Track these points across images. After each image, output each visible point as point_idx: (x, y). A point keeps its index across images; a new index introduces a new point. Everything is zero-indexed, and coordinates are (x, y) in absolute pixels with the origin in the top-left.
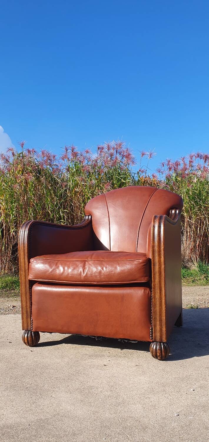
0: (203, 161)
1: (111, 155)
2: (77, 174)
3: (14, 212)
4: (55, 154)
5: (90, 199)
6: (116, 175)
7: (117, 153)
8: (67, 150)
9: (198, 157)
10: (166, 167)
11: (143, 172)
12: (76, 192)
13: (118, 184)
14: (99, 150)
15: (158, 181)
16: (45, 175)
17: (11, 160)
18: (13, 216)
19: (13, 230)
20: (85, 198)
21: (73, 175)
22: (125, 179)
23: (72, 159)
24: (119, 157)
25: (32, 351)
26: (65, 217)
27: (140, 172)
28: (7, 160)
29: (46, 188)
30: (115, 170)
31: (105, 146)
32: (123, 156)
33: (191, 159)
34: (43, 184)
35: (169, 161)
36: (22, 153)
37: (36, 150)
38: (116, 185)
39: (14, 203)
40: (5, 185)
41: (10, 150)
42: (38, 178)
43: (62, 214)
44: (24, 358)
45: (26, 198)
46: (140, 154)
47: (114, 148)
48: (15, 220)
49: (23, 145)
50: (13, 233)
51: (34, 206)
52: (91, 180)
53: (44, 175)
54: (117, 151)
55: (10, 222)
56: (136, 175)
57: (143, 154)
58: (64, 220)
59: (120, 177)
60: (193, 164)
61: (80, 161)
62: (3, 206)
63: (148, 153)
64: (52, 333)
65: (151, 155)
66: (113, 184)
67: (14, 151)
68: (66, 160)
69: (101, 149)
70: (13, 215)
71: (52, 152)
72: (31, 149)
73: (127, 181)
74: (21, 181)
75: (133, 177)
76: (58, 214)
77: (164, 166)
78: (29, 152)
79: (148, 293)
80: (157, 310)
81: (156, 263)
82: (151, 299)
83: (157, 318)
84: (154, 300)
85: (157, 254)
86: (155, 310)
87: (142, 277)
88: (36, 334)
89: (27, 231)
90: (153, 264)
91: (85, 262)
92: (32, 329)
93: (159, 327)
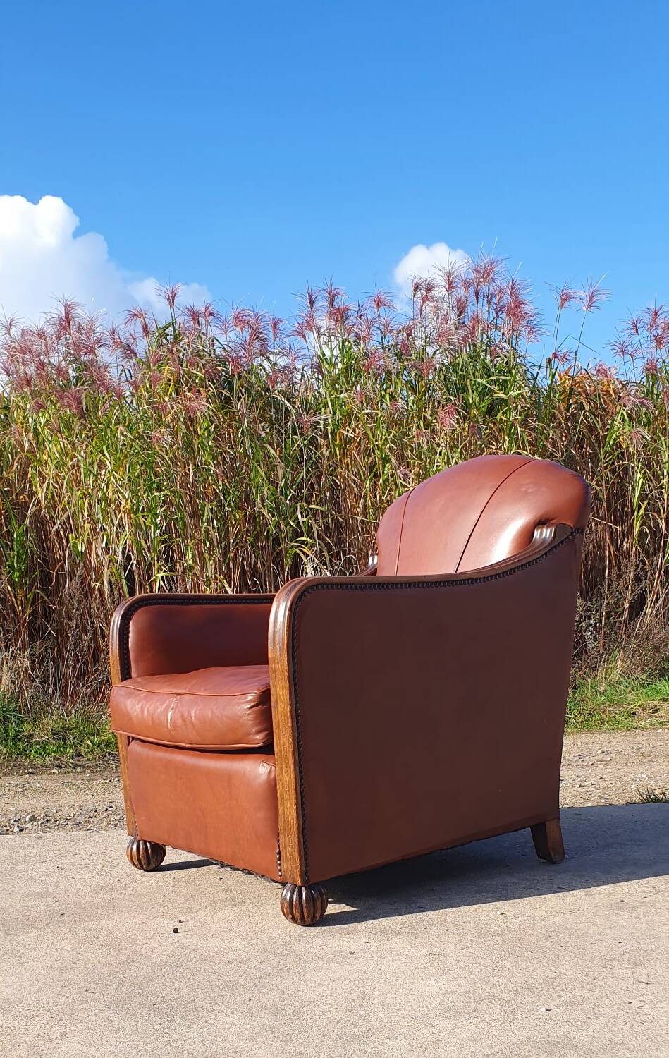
1: (461, 309)
2: (346, 379)
3: (159, 518)
4: (278, 316)
5: (389, 461)
6: (477, 374)
7: (477, 298)
8: (312, 302)
11: (565, 358)
12: (347, 440)
13: (482, 404)
15: (621, 382)
16: (248, 391)
17: (141, 347)
18: (158, 532)
19: (159, 575)
20: (375, 458)
21: (334, 385)
22: (505, 386)
23: (329, 329)
24: (486, 313)
25: (180, 921)
26: (315, 527)
27: (557, 360)
28: (129, 348)
29: (253, 435)
30: (473, 357)
32: (499, 309)
34: (241, 422)
35: (656, 315)
36: (172, 323)
37: (214, 308)
38: (475, 411)
39: (159, 490)
40: (129, 435)
41: (135, 315)
42: (226, 403)
43: (305, 519)
44: (158, 938)
45: (191, 471)
47: (467, 284)
48: (165, 541)
49: (173, 297)
50: (162, 582)
51: (217, 496)
52: (393, 398)
53: (243, 390)
54: (477, 293)
55: (149, 550)
56: (542, 372)
57: (565, 298)
58: (311, 538)
59: (491, 383)
61: (358, 336)
62: (127, 500)
63: (583, 294)
64: (176, 847)
65: (591, 299)
66: (466, 407)
67: (147, 320)
68: (311, 335)
69: (423, 290)
70: (156, 527)
71: (268, 311)
72: (200, 308)
73: (513, 394)
74: (175, 419)
75: (535, 378)
76: (293, 518)
77: (637, 330)
78: (195, 316)
79: (270, 772)
80: (284, 811)
81: (277, 701)
82: (276, 785)
83: (285, 829)
84: (278, 787)
85: (277, 679)
86: (281, 809)
87: (250, 734)
88: (149, 846)
89: (119, 621)
90: (272, 704)
91: (179, 697)
92: (138, 835)
93: (288, 849)
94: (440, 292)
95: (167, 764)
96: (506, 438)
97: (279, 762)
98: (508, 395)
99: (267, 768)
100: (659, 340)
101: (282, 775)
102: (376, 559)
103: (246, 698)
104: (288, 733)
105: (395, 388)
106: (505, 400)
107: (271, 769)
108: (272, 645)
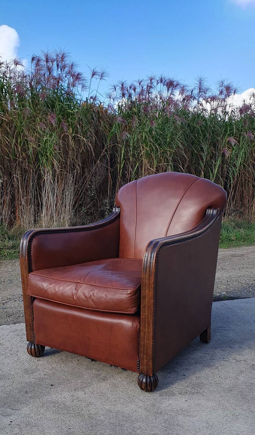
0: (165, 88)
9: (161, 82)
10: (119, 92)
14: (34, 62)
33: (151, 83)
46: (91, 73)
47: (53, 61)
54: (58, 65)
57: (94, 74)
60: (152, 90)
69: (36, 61)
77: (115, 89)
80: (144, 344)
81: (145, 297)
82: (140, 332)
83: (144, 352)
84: (142, 333)
85: (147, 287)
86: (143, 343)
87: (129, 308)
88: (40, 347)
89: (26, 243)
90: (142, 297)
91: (78, 284)
92: (35, 342)
93: (145, 361)
94: (43, 63)
96: (71, 128)
97: (144, 323)
98: (73, 112)
99: (135, 324)
100: (123, 95)
101: (145, 329)
102: (117, 210)
103: (128, 292)
104: (151, 311)
105: (25, 102)
106: (71, 113)
107: (137, 325)
108: (145, 271)
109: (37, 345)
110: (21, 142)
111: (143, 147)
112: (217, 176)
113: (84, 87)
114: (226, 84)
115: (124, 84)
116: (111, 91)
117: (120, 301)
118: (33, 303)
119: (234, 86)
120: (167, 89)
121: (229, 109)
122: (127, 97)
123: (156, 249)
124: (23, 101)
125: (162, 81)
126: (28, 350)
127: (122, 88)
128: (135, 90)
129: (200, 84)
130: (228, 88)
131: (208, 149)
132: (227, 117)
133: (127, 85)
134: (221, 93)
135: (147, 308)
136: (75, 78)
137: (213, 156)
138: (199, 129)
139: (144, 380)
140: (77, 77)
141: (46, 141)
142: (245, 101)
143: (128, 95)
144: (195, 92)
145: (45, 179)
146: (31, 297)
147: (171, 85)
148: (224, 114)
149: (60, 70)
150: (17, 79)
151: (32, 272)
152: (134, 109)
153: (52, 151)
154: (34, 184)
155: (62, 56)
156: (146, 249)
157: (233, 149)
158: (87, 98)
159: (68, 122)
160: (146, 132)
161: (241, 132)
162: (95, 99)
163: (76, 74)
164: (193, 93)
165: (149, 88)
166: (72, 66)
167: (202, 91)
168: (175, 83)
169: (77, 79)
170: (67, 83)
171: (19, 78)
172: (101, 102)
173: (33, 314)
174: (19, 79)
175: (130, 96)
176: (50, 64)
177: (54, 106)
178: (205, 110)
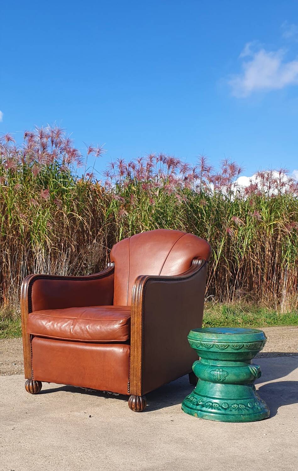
0: (166, 166)
1: (44, 146)
6: (53, 178)
7: (53, 144)
9: (161, 160)
10: (117, 170)
13: (56, 191)
14: (27, 138)
22: (66, 185)
31: (37, 133)
33: (151, 161)
35: (121, 162)
38: (54, 193)
46: (87, 150)
47: (48, 137)
54: (52, 142)
57: (91, 151)
59: (59, 181)
60: (152, 168)
63: (96, 150)
64: (50, 382)
65: (99, 152)
69: (29, 136)
73: (70, 188)
77: (113, 167)
79: (127, 351)
80: (134, 367)
81: (134, 323)
82: (130, 356)
83: (133, 374)
84: (131, 357)
85: (136, 315)
86: (132, 366)
87: (121, 336)
88: (37, 383)
89: (27, 285)
90: (131, 324)
91: (75, 320)
92: (33, 379)
93: (135, 382)
94: (37, 139)
95: (64, 349)
96: (66, 206)
97: (133, 347)
98: (68, 188)
99: (126, 350)
100: (122, 173)
101: (134, 353)
102: (112, 264)
103: (120, 322)
104: (139, 336)
105: (16, 178)
106: (66, 190)
107: (127, 350)
108: (134, 301)
109: (35, 381)
110: (11, 219)
111: (143, 227)
112: (221, 256)
113: (80, 163)
114: (229, 162)
115: (123, 161)
116: (109, 169)
117: (114, 331)
118: (32, 341)
119: (238, 165)
120: (168, 168)
121: (234, 189)
122: (126, 175)
123: (144, 282)
124: (14, 177)
125: (162, 158)
126: (26, 387)
127: (121, 166)
128: (134, 168)
129: (202, 162)
130: (233, 167)
131: (212, 229)
132: (232, 197)
133: (126, 163)
134: (225, 171)
135: (136, 334)
136: (70, 155)
137: (217, 237)
138: (202, 209)
139: (134, 401)
140: (73, 153)
141: (38, 218)
142: (252, 181)
143: (126, 173)
144: (197, 170)
145: (37, 258)
146: (31, 335)
147: (171, 163)
148: (229, 194)
149: (55, 146)
150: (8, 154)
151: (32, 312)
152: (133, 188)
153: (45, 229)
154: (25, 262)
155: (58, 132)
156: (135, 282)
157: (239, 230)
158: (83, 175)
159: (63, 199)
160: (146, 211)
161: (247, 213)
162: (91, 176)
163: (71, 150)
164: (195, 171)
165: (148, 166)
166: (68, 142)
167: (205, 169)
168: (175, 161)
169: (72, 155)
170: (62, 160)
171: (10, 153)
172: (98, 181)
173: (32, 352)
174: (10, 155)
175: (129, 174)
176: (45, 140)
177: (48, 182)
178: (208, 189)
